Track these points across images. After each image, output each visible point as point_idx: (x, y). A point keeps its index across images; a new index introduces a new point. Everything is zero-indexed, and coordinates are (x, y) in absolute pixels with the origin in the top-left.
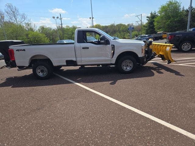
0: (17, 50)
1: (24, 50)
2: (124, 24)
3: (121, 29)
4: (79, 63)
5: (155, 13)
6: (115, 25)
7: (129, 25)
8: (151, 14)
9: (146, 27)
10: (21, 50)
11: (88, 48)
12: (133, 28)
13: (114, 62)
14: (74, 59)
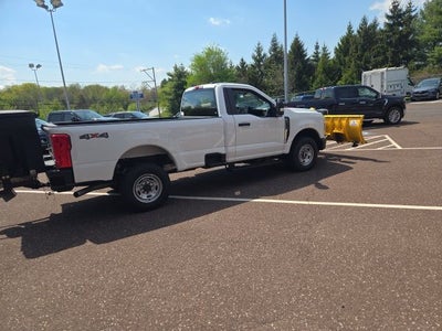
0: (82, 137)
1: (105, 135)
2: (104, 85)
3: (104, 96)
4: (229, 159)
5: (183, 68)
6: (82, 88)
7: (115, 88)
8: (176, 68)
9: (170, 94)
10: (94, 136)
11: (249, 124)
12: (142, 96)
13: (287, 151)
14: (222, 151)
